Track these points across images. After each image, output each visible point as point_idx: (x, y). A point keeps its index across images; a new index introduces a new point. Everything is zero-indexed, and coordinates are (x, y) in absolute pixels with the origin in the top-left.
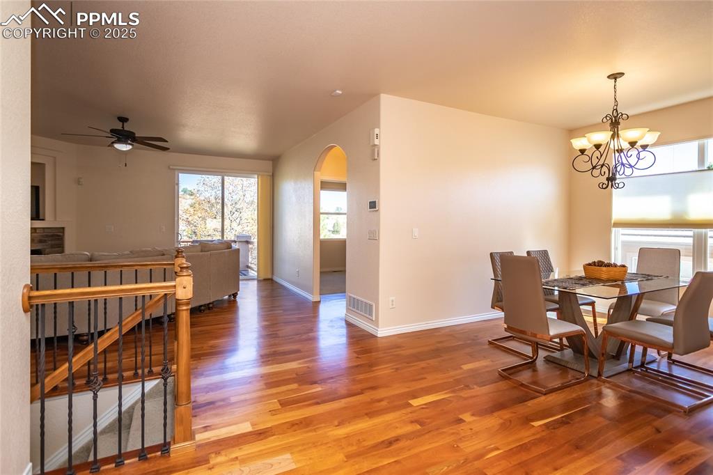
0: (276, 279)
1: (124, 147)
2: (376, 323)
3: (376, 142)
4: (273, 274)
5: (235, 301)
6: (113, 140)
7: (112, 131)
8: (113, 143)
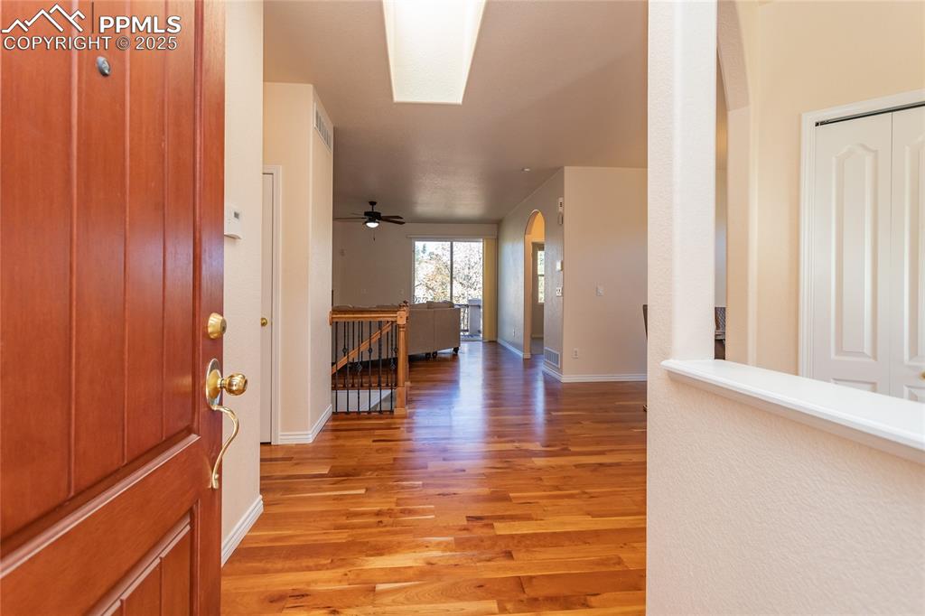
0: (500, 341)
1: (372, 225)
2: (560, 370)
3: (560, 209)
4: (497, 336)
5: (457, 355)
6: (366, 220)
7: (366, 214)
8: (366, 222)
